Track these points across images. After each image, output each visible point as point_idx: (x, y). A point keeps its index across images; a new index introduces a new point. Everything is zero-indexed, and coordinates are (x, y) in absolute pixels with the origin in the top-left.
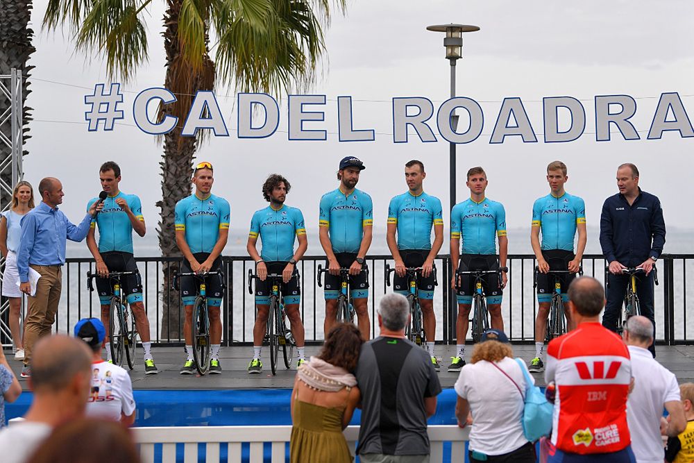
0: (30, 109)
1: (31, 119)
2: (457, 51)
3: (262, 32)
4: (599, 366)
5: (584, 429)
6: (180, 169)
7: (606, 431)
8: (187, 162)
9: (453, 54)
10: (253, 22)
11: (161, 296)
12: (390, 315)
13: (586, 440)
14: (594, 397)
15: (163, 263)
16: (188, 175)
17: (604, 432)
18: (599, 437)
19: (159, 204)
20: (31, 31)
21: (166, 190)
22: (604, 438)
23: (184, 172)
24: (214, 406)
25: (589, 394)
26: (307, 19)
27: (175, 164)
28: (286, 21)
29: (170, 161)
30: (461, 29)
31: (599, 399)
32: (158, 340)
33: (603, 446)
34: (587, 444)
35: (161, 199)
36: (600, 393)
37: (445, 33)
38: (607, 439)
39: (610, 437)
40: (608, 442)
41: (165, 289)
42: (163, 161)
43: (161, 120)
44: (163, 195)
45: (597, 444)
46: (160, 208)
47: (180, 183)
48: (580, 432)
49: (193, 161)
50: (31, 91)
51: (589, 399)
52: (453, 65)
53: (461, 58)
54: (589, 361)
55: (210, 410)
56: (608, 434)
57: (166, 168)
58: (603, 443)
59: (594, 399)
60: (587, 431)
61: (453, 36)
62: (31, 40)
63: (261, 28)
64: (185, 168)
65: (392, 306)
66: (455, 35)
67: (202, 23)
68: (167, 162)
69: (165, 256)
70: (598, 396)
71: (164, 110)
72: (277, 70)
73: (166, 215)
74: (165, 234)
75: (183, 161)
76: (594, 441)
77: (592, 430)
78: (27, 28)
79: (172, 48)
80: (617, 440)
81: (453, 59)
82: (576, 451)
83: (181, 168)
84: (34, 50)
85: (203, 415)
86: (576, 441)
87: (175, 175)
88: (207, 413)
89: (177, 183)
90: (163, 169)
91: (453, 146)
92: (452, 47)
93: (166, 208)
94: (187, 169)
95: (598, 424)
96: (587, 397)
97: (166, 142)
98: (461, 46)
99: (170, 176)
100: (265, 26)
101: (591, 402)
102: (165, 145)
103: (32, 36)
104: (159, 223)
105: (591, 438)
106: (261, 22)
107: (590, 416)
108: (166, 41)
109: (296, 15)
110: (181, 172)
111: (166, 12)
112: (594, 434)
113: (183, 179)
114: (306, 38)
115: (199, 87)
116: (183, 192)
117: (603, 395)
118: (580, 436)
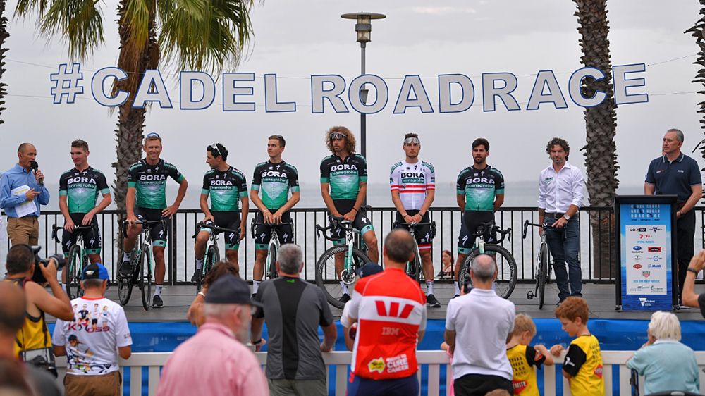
0: (4, 85)
1: (6, 94)
2: (367, 35)
3: (199, 19)
4: (394, 306)
5: (378, 358)
6: (132, 136)
7: (397, 360)
8: (138, 129)
9: (364, 38)
10: (192, 10)
11: (116, 243)
12: (286, 261)
13: (380, 367)
14: (388, 331)
15: (118, 215)
16: (139, 140)
17: (395, 361)
18: (391, 365)
19: (114, 165)
20: (5, 19)
21: (120, 153)
22: (395, 366)
23: (135, 138)
24: (160, 335)
25: (384, 328)
26: (239, 9)
27: (128, 131)
28: (220, 10)
29: (124, 129)
30: (370, 17)
31: (392, 334)
32: (113, 280)
33: (393, 373)
34: (381, 371)
35: (116, 161)
36: (393, 329)
37: (356, 20)
38: (398, 367)
39: (401, 365)
40: (398, 369)
41: (119, 237)
42: (118, 129)
43: (115, 94)
44: (118, 157)
45: (388, 371)
46: (115, 169)
47: (132, 148)
48: (374, 361)
49: (143, 129)
50: (5, 70)
51: (383, 333)
52: (363, 47)
53: (370, 41)
54: (387, 301)
55: (157, 338)
56: (398, 363)
57: (120, 135)
58: (394, 371)
59: (387, 334)
60: (381, 360)
61: (363, 23)
62: (5, 26)
63: (199, 17)
64: (136, 135)
65: (287, 252)
66: (365, 21)
67: (147, 12)
68: (121, 129)
69: (120, 209)
70: (392, 331)
71: (118, 86)
72: (212, 52)
73: (121, 174)
74: (120, 191)
75: (135, 128)
76: (386, 368)
77: (385, 359)
78: (2, 16)
79: (125, 34)
80: (407, 367)
81: (363, 42)
82: (370, 377)
83: (133, 134)
84: (8, 35)
85: (152, 344)
86: (371, 369)
87: (128, 140)
88: (154, 342)
89: (129, 147)
90: (118, 136)
91: (363, 116)
92: (363, 32)
93: (120, 169)
94: (138, 135)
95: (390, 353)
96: (382, 331)
97: (120, 112)
98: (370, 31)
99: (123, 141)
100: (202, 15)
101: (384, 336)
102: (119, 115)
103: (6, 23)
104: (115, 181)
105: (384, 366)
106: (198, 11)
107: (383, 347)
108: (120, 27)
109: (230, 6)
110: (133, 138)
111: (120, 2)
112: (386, 363)
113: (134, 144)
114: (237, 24)
115: (147, 66)
116: (134, 155)
117: (395, 331)
118: (375, 364)
